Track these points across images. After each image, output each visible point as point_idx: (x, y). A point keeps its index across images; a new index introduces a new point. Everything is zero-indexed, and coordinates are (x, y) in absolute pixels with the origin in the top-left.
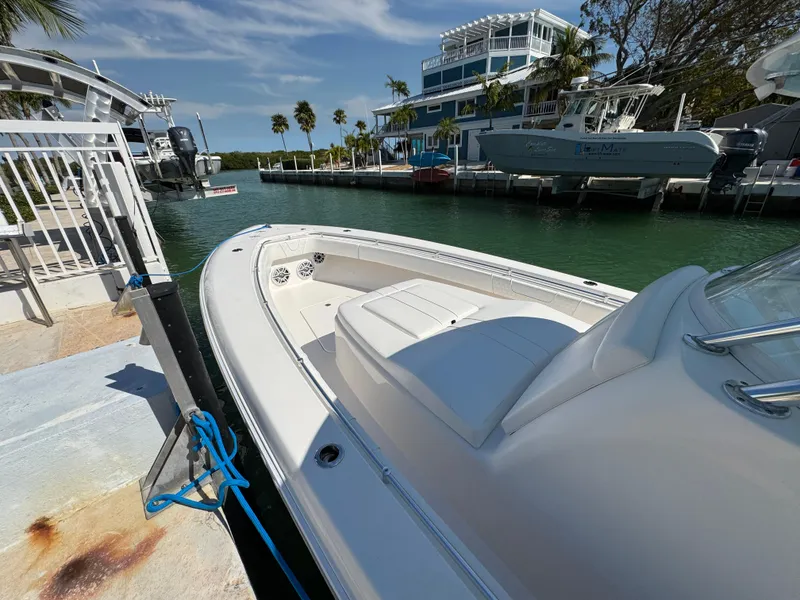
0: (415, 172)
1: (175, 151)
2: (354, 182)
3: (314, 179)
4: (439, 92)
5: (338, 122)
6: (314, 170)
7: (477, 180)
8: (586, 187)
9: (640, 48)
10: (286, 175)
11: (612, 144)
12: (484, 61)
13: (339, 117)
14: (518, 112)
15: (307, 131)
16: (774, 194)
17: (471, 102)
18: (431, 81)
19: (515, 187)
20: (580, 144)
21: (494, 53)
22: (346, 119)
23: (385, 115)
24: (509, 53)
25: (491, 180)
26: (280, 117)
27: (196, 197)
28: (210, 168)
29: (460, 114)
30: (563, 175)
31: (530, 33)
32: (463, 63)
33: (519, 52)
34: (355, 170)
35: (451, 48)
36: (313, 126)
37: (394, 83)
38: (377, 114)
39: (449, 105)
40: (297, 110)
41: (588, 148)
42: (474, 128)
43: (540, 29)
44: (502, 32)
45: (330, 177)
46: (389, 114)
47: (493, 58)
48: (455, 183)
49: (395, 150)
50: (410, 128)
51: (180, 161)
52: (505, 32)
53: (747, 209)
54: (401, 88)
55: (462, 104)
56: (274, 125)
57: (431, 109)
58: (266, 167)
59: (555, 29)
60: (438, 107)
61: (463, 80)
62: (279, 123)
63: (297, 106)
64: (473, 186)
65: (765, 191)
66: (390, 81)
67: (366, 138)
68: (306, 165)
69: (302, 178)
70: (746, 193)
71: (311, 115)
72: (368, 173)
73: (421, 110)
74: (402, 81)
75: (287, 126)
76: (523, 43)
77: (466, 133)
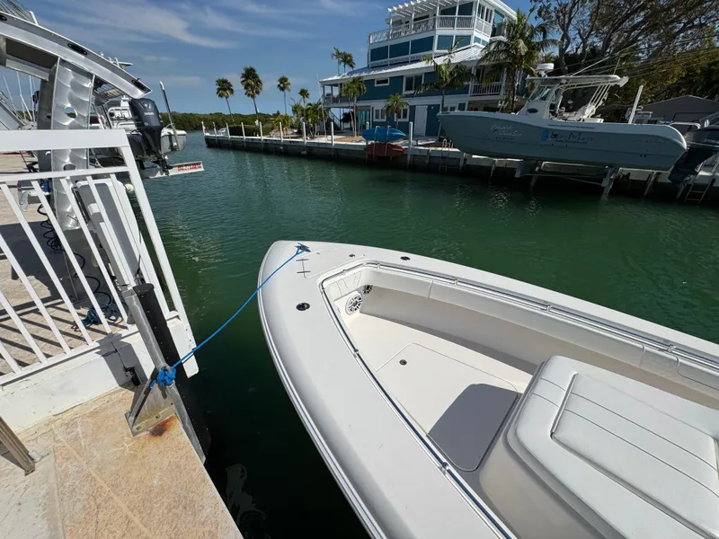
0: (367, 145)
1: (137, 125)
2: (305, 152)
3: (263, 146)
4: (385, 66)
5: (282, 89)
6: (263, 138)
7: (431, 157)
8: (540, 170)
9: (578, 36)
10: (233, 142)
11: (580, 133)
12: (432, 38)
13: (283, 84)
14: (465, 90)
15: (253, 97)
16: (715, 185)
17: (418, 78)
18: (378, 55)
19: (468, 165)
20: (547, 130)
21: (441, 31)
22: (289, 87)
23: (332, 85)
24: (455, 32)
25: (444, 157)
26: (225, 81)
27: (159, 175)
28: (175, 144)
29: (407, 89)
30: (526, 159)
31: (475, 14)
32: (410, 39)
33: (464, 32)
34: (305, 140)
35: (398, 23)
36: (258, 93)
37: (338, 54)
38: (324, 84)
39: (397, 80)
40: (244, 76)
41: (555, 136)
42: (422, 104)
43: (483, 11)
44: (448, 11)
45: (280, 145)
46: (336, 85)
47: (439, 36)
48: (409, 157)
49: (341, 121)
50: (358, 100)
51: (143, 137)
52: (452, 11)
53: (689, 197)
54: (347, 60)
55: (409, 80)
56: (219, 90)
57: (378, 82)
58: (212, 132)
59: (496, 11)
60: (385, 81)
61: (410, 56)
62: (224, 87)
63: (244, 72)
64: (427, 162)
65: (707, 182)
66: (335, 52)
67: (314, 109)
68: (255, 131)
69: (251, 145)
70: (690, 183)
71: (258, 82)
72: (319, 144)
73: (370, 82)
74: (348, 52)
75: (232, 91)
76: (467, 23)
77: (413, 108)
